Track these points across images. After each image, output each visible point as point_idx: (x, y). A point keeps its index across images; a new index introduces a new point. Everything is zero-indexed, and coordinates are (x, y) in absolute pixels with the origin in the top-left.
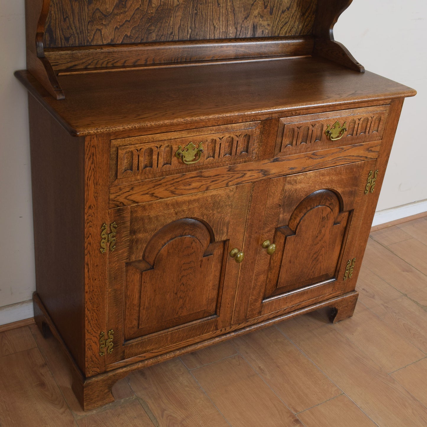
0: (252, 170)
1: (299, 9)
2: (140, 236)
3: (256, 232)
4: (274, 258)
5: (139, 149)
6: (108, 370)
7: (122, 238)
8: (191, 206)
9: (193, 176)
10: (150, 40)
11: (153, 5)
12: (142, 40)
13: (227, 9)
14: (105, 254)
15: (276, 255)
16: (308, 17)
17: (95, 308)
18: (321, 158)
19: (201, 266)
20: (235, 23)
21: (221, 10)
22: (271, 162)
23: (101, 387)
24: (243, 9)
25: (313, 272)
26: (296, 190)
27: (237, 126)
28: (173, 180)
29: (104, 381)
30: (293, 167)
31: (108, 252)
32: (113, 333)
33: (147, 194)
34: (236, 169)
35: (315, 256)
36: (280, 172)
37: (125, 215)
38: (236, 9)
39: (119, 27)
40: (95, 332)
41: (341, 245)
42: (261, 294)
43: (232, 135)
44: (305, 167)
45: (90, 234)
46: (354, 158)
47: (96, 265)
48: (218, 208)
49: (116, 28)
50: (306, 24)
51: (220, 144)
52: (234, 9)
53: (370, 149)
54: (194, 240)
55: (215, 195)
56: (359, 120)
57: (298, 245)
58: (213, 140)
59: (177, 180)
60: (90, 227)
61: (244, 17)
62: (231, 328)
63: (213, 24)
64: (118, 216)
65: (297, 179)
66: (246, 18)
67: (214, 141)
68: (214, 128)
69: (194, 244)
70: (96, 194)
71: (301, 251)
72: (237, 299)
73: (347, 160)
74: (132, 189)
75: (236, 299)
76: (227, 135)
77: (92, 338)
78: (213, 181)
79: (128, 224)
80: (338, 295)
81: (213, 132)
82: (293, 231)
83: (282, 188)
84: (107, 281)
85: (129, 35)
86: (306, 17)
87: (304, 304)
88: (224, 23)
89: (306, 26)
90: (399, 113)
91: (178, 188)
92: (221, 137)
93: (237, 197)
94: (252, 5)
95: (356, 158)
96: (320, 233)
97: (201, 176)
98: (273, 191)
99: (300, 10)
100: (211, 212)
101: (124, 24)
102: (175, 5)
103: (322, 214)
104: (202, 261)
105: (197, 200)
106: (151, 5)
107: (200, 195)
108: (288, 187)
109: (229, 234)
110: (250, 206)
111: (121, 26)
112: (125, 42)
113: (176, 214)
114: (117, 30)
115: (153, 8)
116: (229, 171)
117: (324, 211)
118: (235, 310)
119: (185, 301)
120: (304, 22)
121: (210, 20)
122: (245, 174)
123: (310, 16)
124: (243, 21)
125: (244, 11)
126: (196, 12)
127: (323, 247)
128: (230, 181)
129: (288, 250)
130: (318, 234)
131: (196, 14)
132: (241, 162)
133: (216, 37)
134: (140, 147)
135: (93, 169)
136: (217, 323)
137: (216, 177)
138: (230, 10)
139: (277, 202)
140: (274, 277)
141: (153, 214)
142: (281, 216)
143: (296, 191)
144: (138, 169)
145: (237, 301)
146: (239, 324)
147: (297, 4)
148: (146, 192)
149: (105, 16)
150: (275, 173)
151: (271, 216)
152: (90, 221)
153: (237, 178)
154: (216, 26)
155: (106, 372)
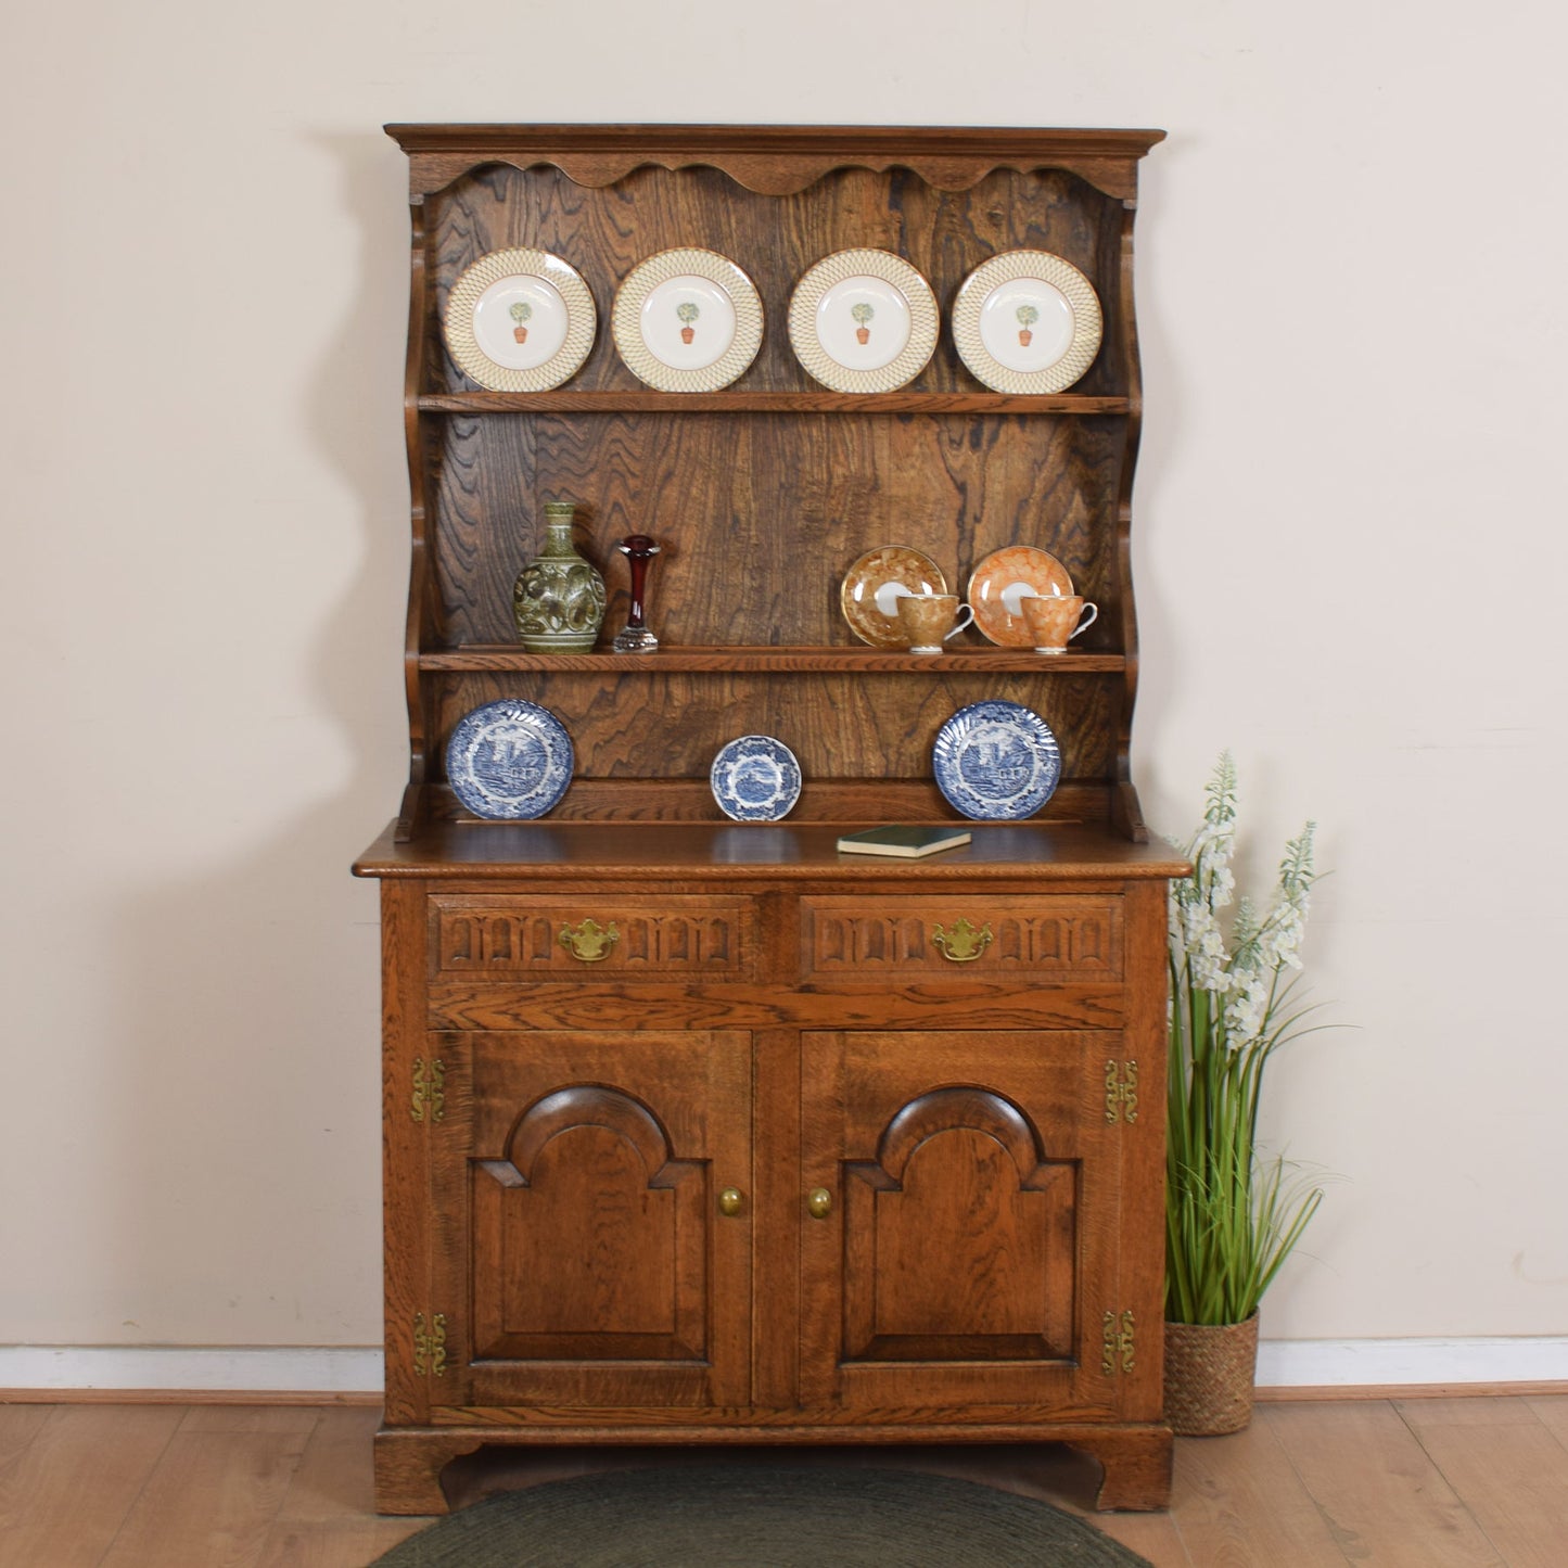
0: (748, 1003)
1: (1056, 716)
2: (496, 1102)
3: (784, 1159)
4: (855, 1247)
5: (481, 916)
6: (435, 1421)
7: (458, 1097)
8: (606, 1059)
9: (603, 991)
10: (672, 773)
11: (676, 703)
12: (655, 771)
13: (854, 713)
14: (420, 1125)
15: (859, 1238)
16: (1086, 735)
17: (403, 1248)
18: (937, 1003)
19: (645, 1211)
20: (881, 746)
21: (841, 718)
22: (795, 992)
23: (415, 1457)
24: (897, 716)
25: (984, 1316)
26: (880, 1072)
27: (694, 900)
28: (560, 992)
29: (421, 1441)
30: (861, 1012)
31: (427, 1122)
32: (443, 1322)
33: (505, 1013)
34: (705, 995)
35: (979, 1268)
36: (825, 1020)
37: (460, 1049)
38: (881, 714)
39: (602, 743)
40: (404, 1308)
41: (1070, 1261)
42: (831, 1339)
43: (683, 917)
44: (894, 1018)
45: (391, 1075)
46: (1041, 1017)
47: (403, 1145)
48: (671, 1077)
49: (597, 745)
50: (1083, 751)
51: (658, 932)
52: (874, 713)
53: (1089, 1001)
54: (620, 1141)
55: (661, 1044)
56: (1030, 922)
57: (917, 1223)
58: (638, 921)
59: (570, 996)
60: (392, 1059)
61: (902, 732)
62: (752, 1413)
63: (824, 746)
64: (447, 1047)
65: (878, 1045)
66: (908, 734)
67: (641, 924)
68: (641, 897)
69: (620, 1150)
70: (401, 996)
71: (929, 1243)
72: (760, 1331)
73: (1021, 1021)
74: (473, 996)
75: (757, 1329)
76: (671, 917)
77: (399, 1321)
78: (652, 1012)
79: (469, 1070)
80: (1098, 1419)
81: (638, 905)
82: (896, 1180)
83: (837, 1060)
84: (428, 1190)
85: (625, 760)
86: (1080, 735)
87: (976, 1412)
88: (852, 743)
89: (1087, 756)
90: (1163, 920)
91: (573, 1012)
92: (658, 917)
93: (718, 1058)
94: (922, 706)
95: (1047, 1018)
96: (981, 1204)
97: (621, 996)
98: (814, 1064)
99: (1060, 717)
100: (656, 1081)
101: (612, 739)
102: (726, 703)
103: (975, 1149)
104: (645, 1197)
105: (620, 1048)
106: (671, 701)
107: (622, 1037)
108: (854, 1060)
109: (709, 1145)
110: (757, 1088)
111: (606, 742)
112: (617, 773)
113: (573, 1070)
114: (598, 749)
115: (675, 707)
116: (688, 995)
117: (977, 1141)
118: (757, 1363)
119: (613, 1292)
120: (1076, 746)
121: (815, 736)
122: (730, 1009)
123: (1093, 732)
124: (902, 741)
125: (902, 719)
126: (777, 718)
127: (1001, 1247)
128: (695, 1019)
129: (889, 1229)
130: (973, 1204)
131: (779, 723)
132: (715, 979)
133: (835, 773)
134: (484, 915)
135: (395, 944)
136: (709, 1384)
137: (660, 1003)
138: (864, 716)
139: (831, 1094)
140: (864, 1299)
141: (520, 1058)
142: (849, 1131)
143: (879, 1076)
144: (482, 957)
145: (760, 1337)
146: (777, 1410)
147: (1048, 703)
148: (504, 1008)
149: (572, 721)
150: (809, 1020)
151: (820, 1126)
152: (391, 1048)
153: (713, 1015)
154: (833, 750)
155: (428, 1425)
